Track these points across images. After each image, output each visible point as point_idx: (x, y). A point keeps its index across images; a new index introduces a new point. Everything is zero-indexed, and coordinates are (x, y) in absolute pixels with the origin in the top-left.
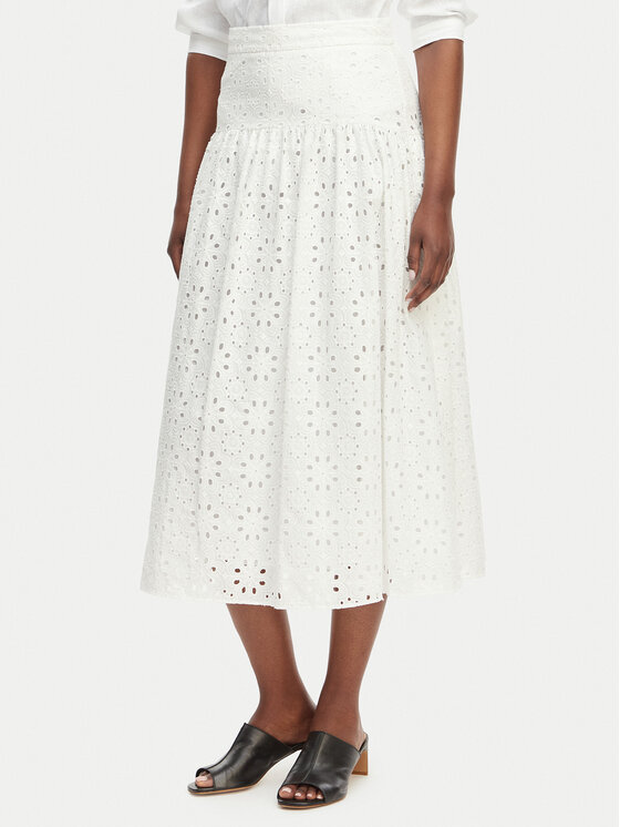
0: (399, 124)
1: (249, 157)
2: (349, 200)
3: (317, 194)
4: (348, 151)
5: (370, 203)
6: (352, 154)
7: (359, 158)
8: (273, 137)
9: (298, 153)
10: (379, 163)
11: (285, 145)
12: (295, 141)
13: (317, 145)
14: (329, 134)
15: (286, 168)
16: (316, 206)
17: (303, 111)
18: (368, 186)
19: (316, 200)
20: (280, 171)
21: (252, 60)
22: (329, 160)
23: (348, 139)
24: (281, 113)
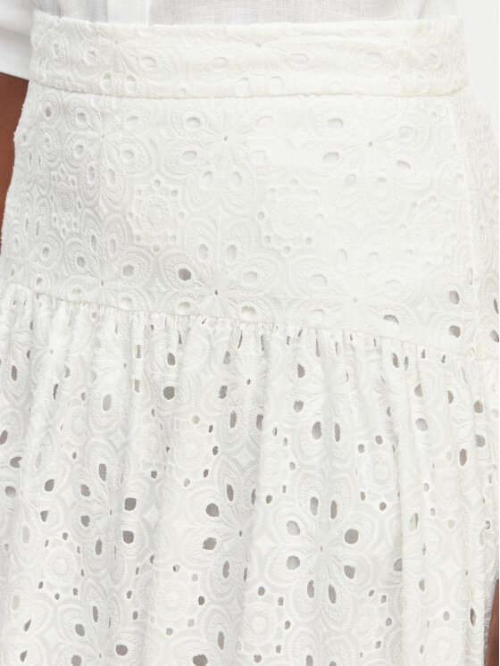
0: (456, 331)
1: (48, 377)
2: (292, 545)
3: (212, 510)
4: (299, 405)
5: (350, 572)
6: (311, 414)
7: (328, 431)
8: (107, 334)
9: (169, 392)
10: (385, 452)
11: (139, 365)
12: (161, 359)
13: (219, 376)
14: (250, 350)
15: (142, 426)
16: (209, 544)
17: (185, 275)
18: (346, 520)
19: (210, 527)
20: (126, 432)
21: (65, 109)
22: (247, 420)
23: (301, 371)
24: (129, 270)
